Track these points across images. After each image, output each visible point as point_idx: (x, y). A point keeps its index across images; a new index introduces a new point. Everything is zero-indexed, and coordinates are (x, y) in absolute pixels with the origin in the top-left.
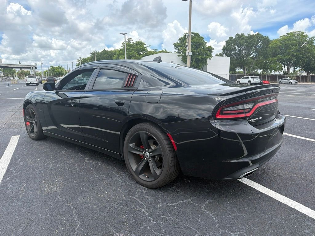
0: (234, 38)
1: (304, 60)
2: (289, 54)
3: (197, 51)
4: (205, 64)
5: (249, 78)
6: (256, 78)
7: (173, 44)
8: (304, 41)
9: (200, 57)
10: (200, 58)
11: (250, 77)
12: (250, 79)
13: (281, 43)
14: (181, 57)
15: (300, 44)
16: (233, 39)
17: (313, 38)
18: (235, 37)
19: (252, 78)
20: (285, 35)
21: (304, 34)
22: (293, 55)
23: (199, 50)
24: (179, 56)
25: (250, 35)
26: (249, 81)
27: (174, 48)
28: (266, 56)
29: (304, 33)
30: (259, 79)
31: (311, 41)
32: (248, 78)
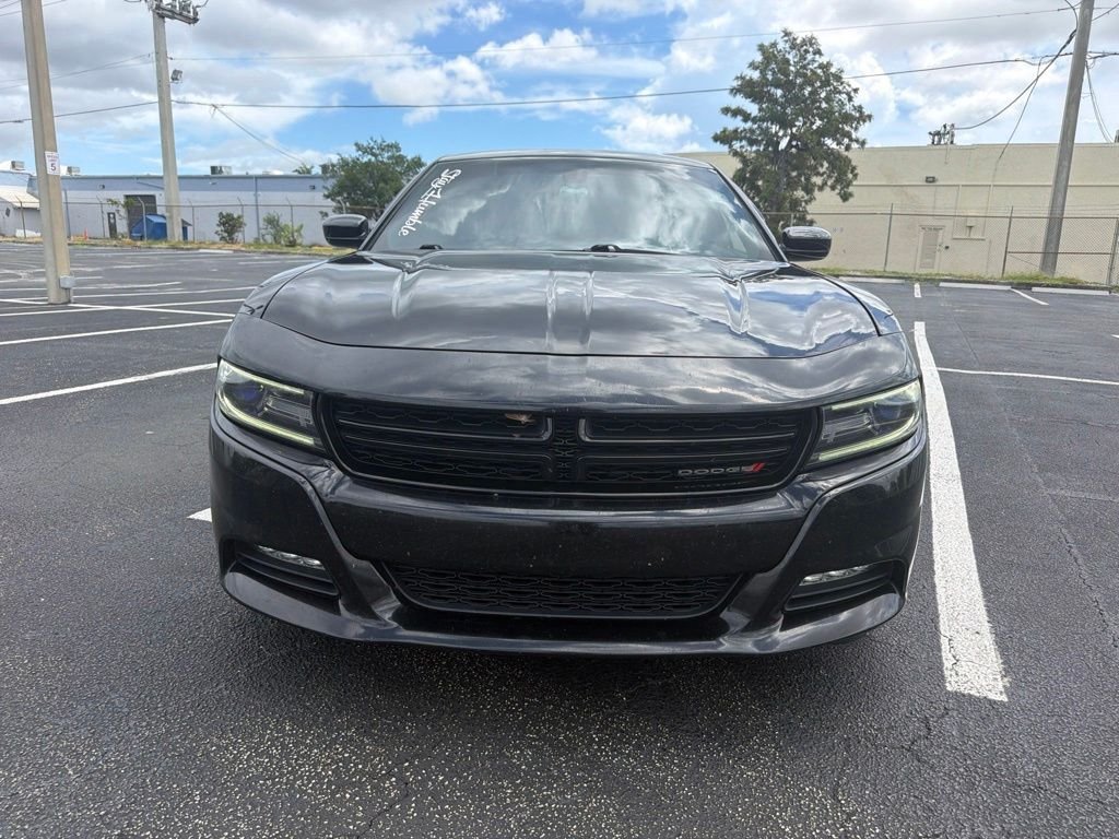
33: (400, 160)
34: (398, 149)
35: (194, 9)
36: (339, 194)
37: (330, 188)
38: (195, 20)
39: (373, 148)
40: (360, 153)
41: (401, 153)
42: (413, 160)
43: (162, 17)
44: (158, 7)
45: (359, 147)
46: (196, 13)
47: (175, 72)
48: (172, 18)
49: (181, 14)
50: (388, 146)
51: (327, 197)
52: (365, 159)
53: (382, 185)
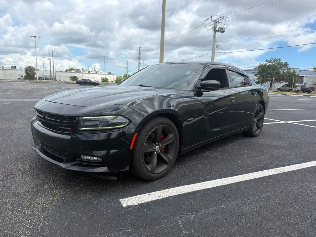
33: (280, 64)
34: (280, 60)
35: (224, 29)
36: (259, 74)
37: (256, 73)
38: (224, 32)
39: (271, 61)
40: (267, 62)
41: (281, 61)
42: (284, 63)
43: (216, 32)
44: (215, 30)
45: (267, 61)
46: (224, 30)
47: (217, 45)
48: (218, 32)
49: (220, 31)
50: (276, 60)
51: (255, 75)
52: (268, 64)
53: (272, 71)
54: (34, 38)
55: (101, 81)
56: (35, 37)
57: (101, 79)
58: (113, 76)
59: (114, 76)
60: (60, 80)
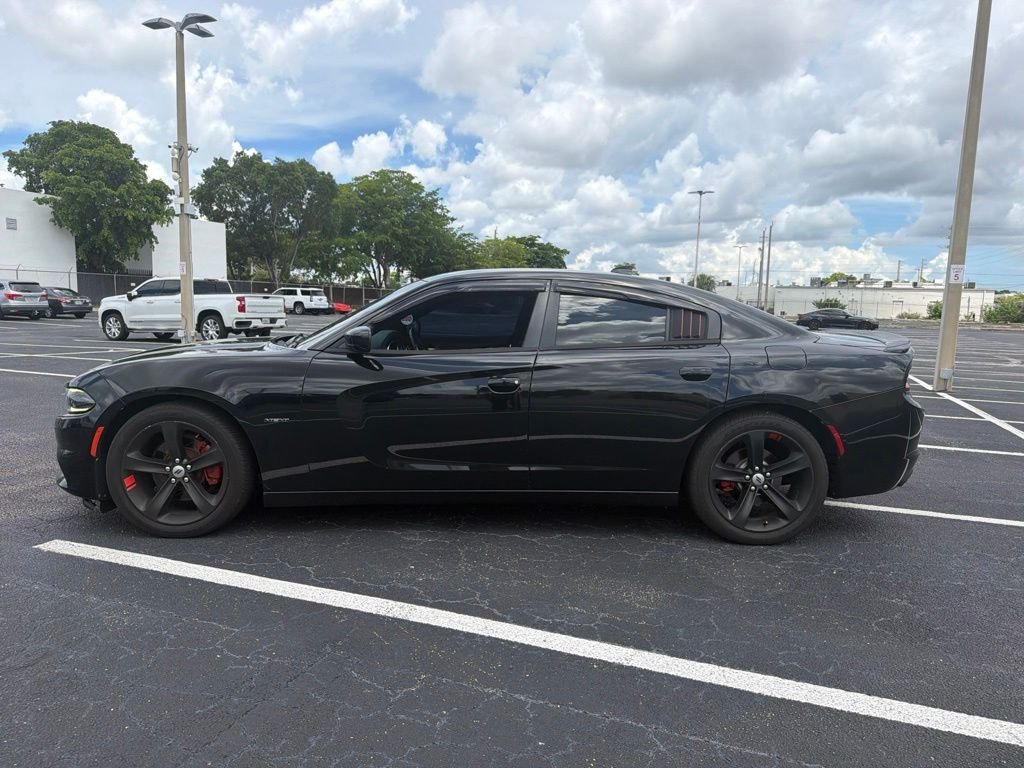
0: (231, 164)
1: (420, 250)
2: (384, 230)
3: (117, 193)
4: (148, 241)
5: (296, 294)
6: (315, 293)
7: (5, 154)
8: (415, 198)
9: (130, 215)
10: (130, 218)
11: (299, 290)
12: (300, 297)
13: (362, 197)
14: (47, 209)
15: (407, 204)
16: (228, 166)
17: (434, 193)
18: (235, 162)
19: (304, 293)
20: (367, 176)
21: (413, 181)
22: (395, 235)
23: (122, 189)
24: (40, 201)
25: (283, 162)
26: (298, 304)
27: (9, 169)
28: (329, 229)
29: (413, 178)
30: (325, 298)
31: (431, 202)
32: (294, 293)
54: (698, 195)
55: (926, 315)
56: (701, 193)
57: (930, 307)
58: (980, 295)
59: (987, 295)
60: (783, 313)
